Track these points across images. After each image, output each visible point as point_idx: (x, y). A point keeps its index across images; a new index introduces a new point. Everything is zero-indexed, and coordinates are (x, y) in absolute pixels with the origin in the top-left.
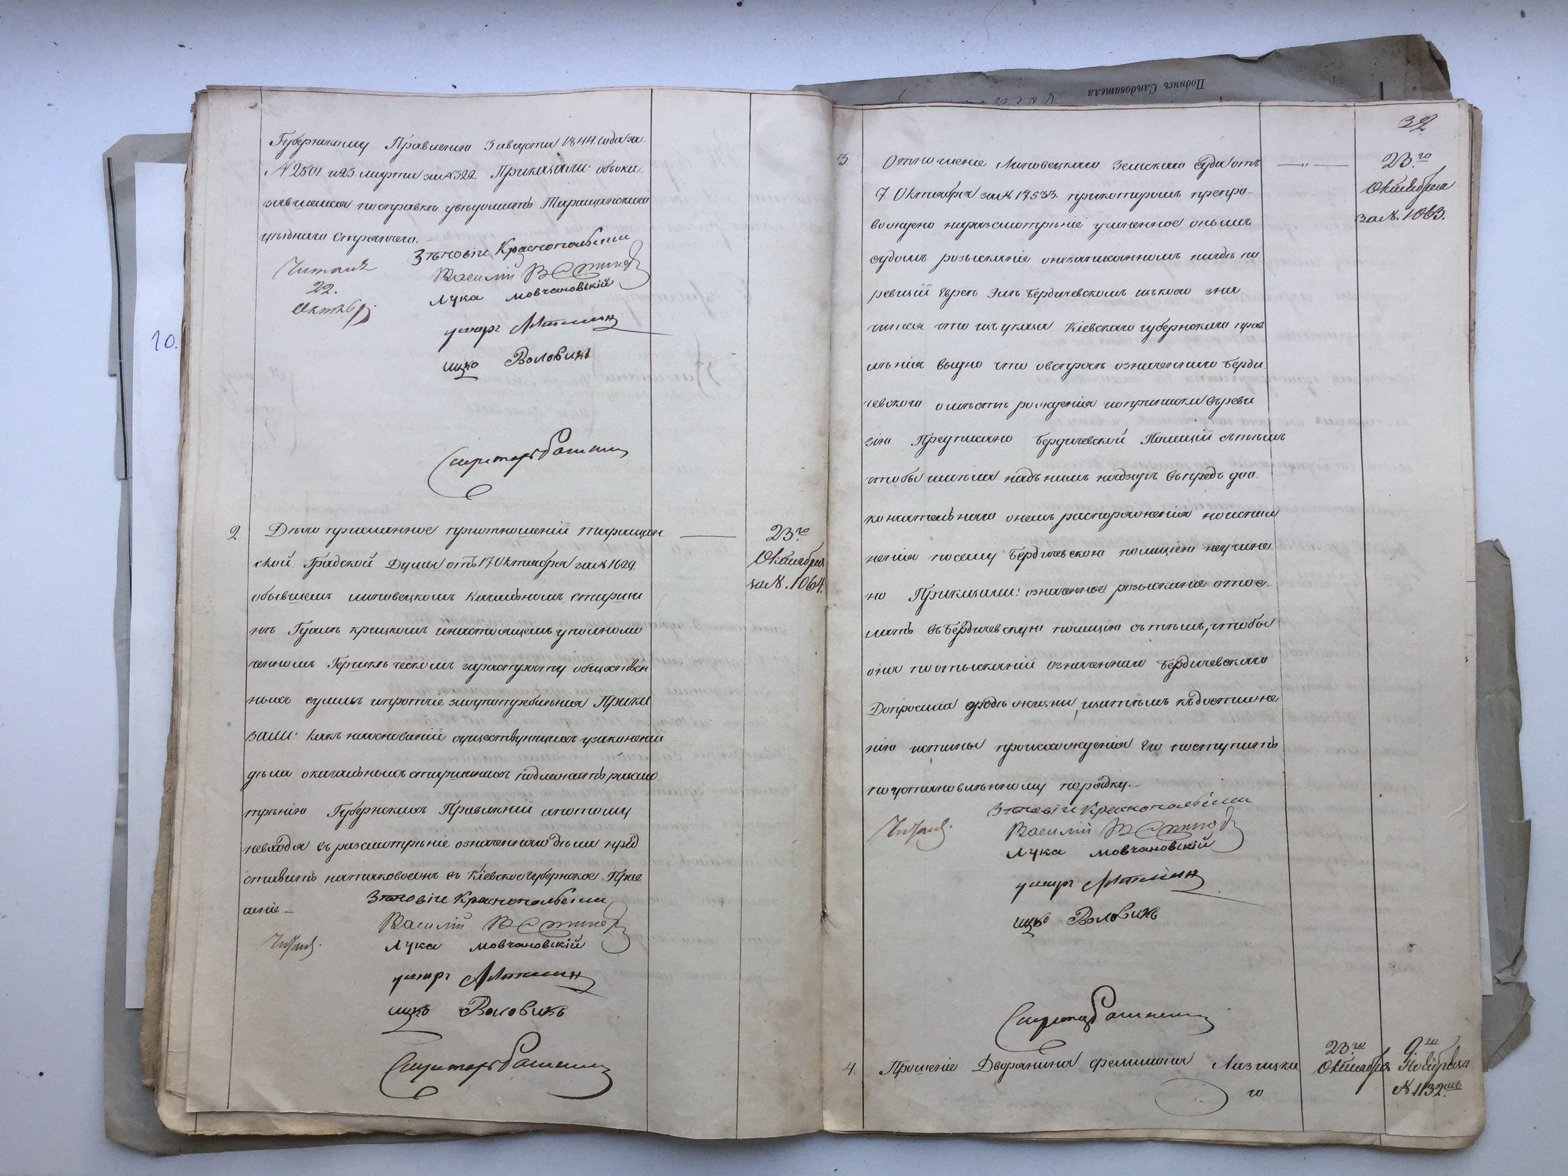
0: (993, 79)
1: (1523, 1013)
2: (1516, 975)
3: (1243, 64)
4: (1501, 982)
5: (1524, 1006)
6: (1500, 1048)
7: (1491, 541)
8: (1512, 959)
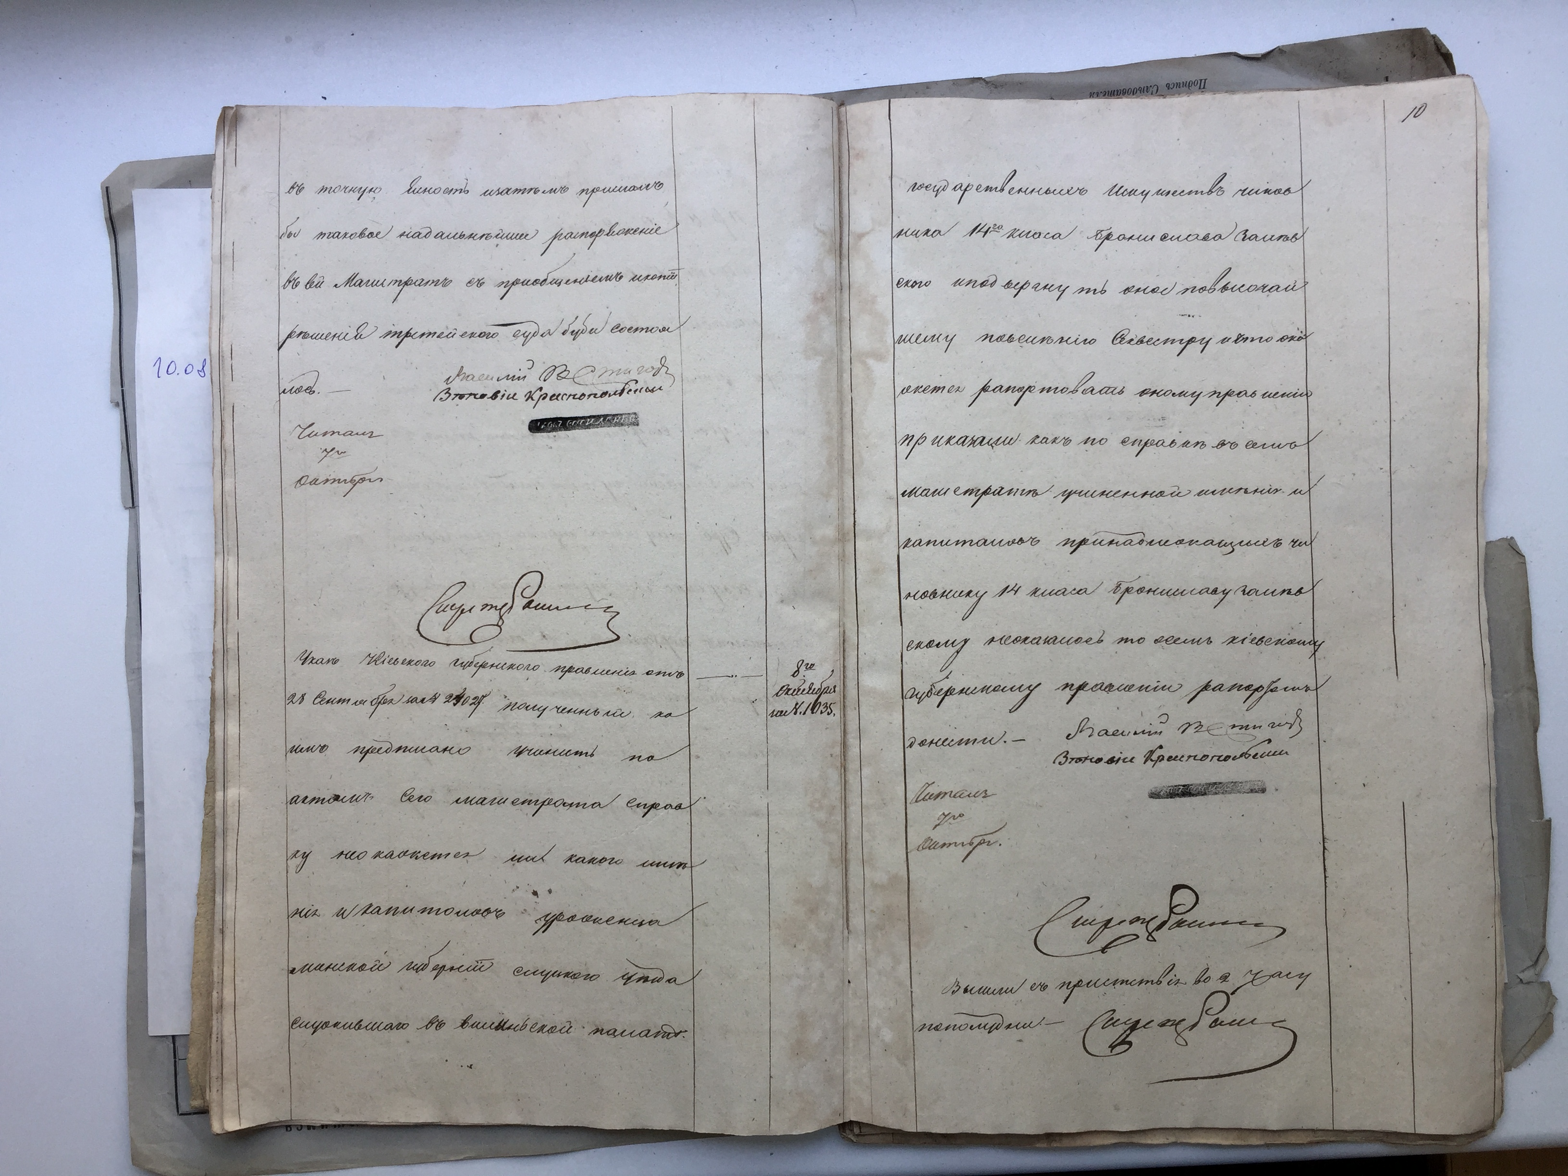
0: (990, 82)
1: (1547, 1012)
2: (1538, 975)
3: (1246, 61)
4: (1523, 980)
5: (1546, 1006)
6: (1523, 1047)
7: (1506, 539)
8: (1535, 959)
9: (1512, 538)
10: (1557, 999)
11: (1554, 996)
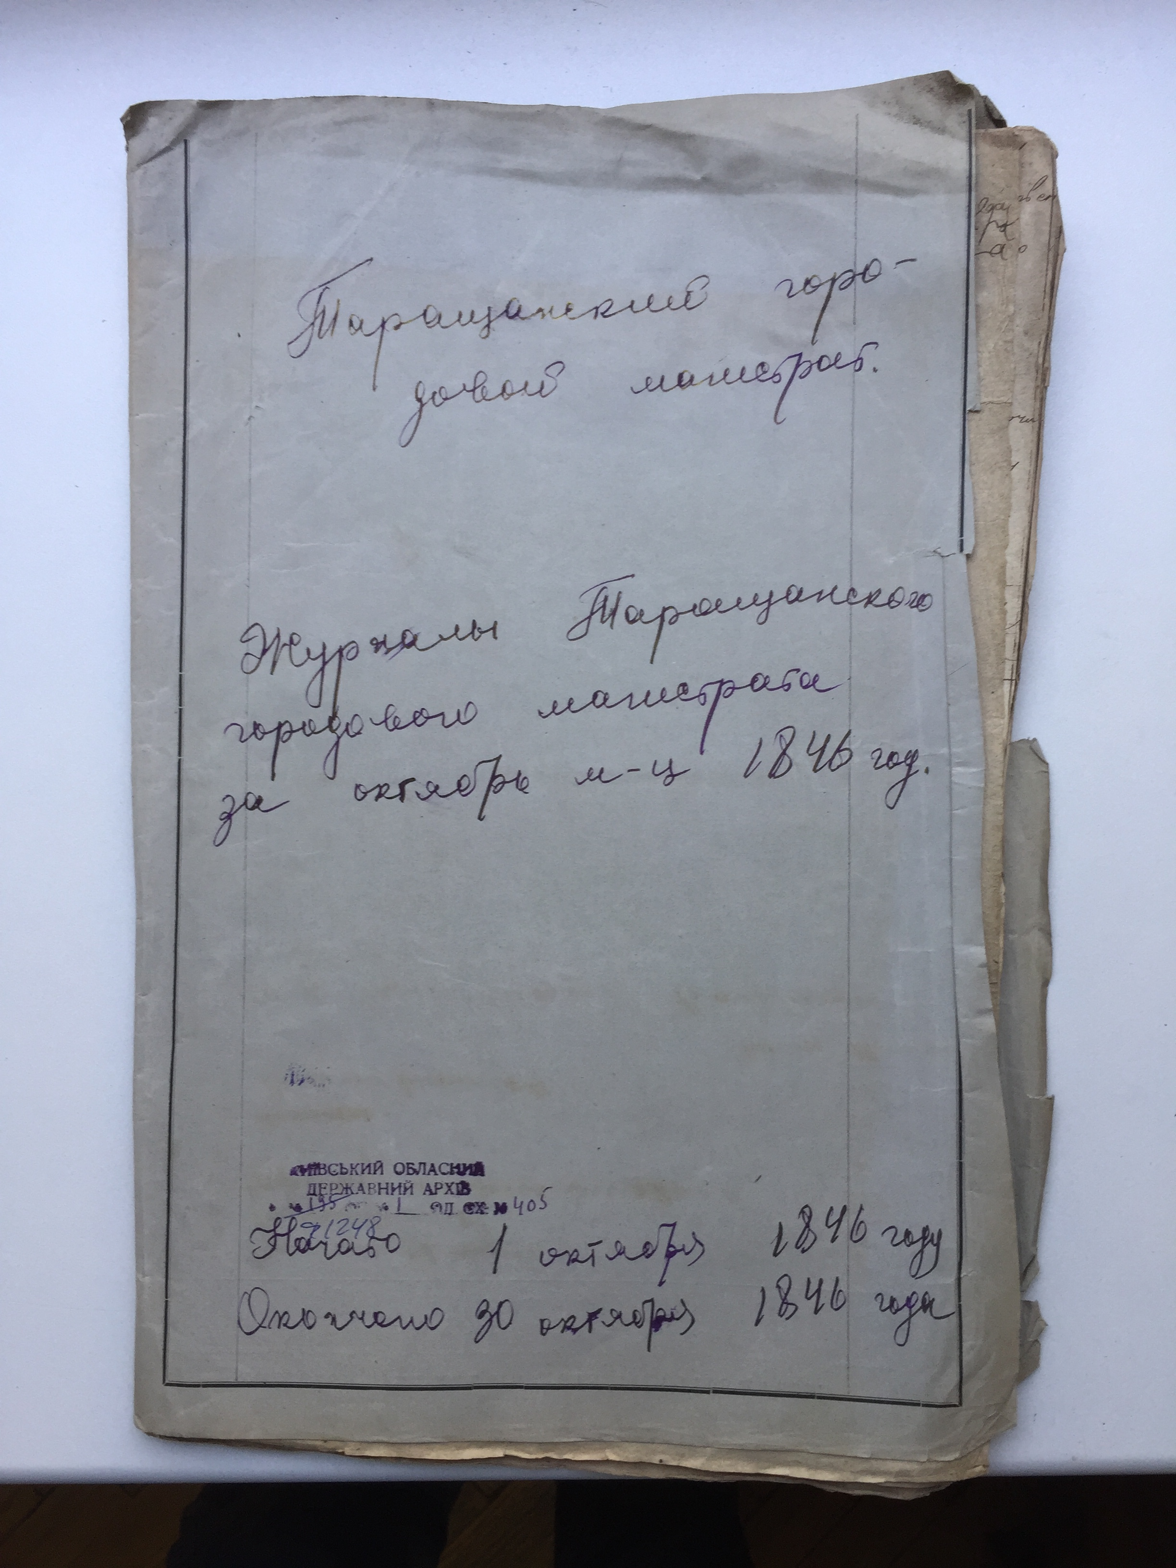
1: (1029, 1340)
2: (1025, 1292)
5: (1029, 1332)
7: (1028, 741)
8: (1022, 1271)
9: (1035, 740)
10: (1047, 1325)
11: (1042, 1320)
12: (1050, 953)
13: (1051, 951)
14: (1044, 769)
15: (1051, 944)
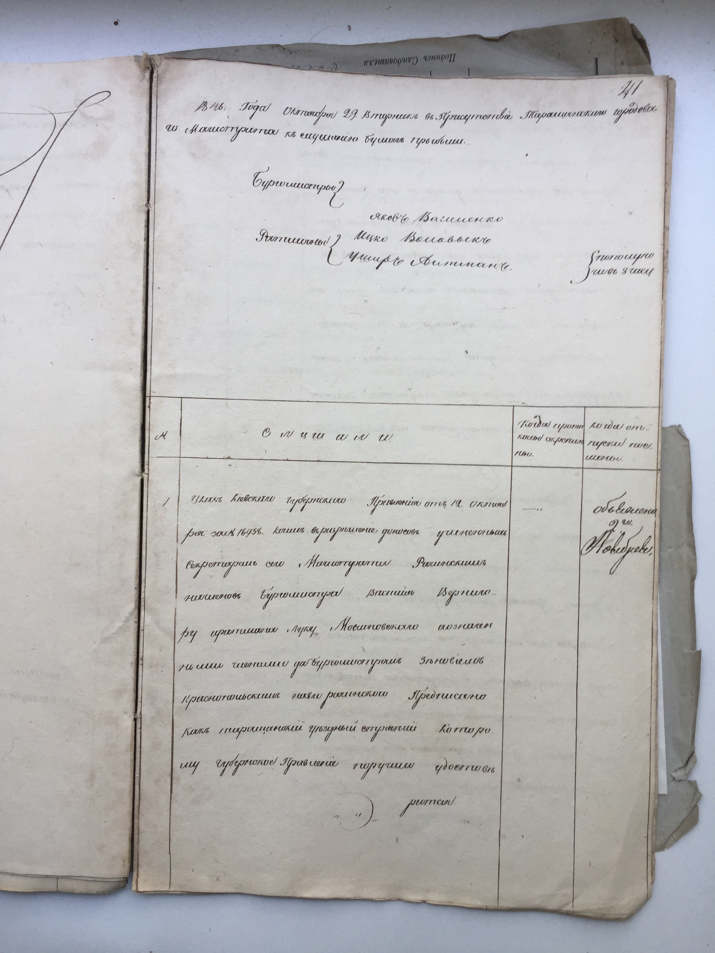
0: (288, 50)
1: (693, 805)
2: (688, 774)
3: (486, 42)
4: (676, 779)
5: (693, 800)
6: (674, 832)
7: (675, 426)
8: (685, 762)
10: (701, 795)
11: (700, 793)
12: (695, 560)
13: (696, 558)
14: (686, 443)
15: (695, 554)
